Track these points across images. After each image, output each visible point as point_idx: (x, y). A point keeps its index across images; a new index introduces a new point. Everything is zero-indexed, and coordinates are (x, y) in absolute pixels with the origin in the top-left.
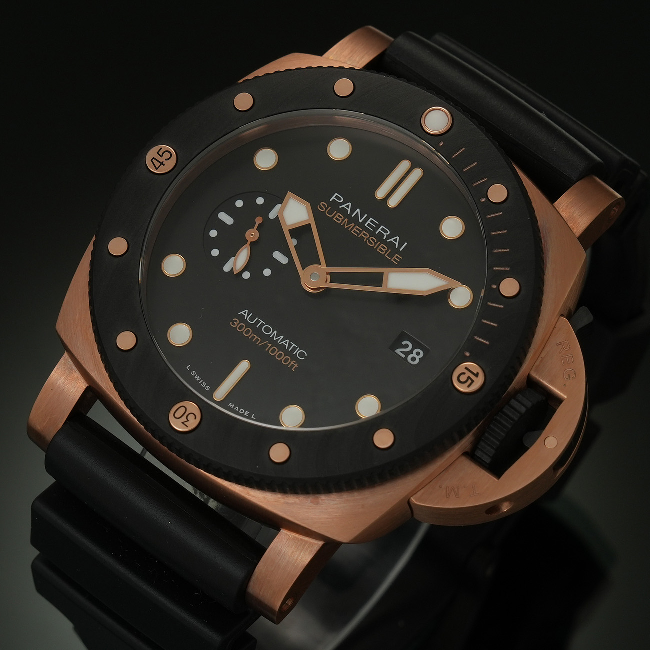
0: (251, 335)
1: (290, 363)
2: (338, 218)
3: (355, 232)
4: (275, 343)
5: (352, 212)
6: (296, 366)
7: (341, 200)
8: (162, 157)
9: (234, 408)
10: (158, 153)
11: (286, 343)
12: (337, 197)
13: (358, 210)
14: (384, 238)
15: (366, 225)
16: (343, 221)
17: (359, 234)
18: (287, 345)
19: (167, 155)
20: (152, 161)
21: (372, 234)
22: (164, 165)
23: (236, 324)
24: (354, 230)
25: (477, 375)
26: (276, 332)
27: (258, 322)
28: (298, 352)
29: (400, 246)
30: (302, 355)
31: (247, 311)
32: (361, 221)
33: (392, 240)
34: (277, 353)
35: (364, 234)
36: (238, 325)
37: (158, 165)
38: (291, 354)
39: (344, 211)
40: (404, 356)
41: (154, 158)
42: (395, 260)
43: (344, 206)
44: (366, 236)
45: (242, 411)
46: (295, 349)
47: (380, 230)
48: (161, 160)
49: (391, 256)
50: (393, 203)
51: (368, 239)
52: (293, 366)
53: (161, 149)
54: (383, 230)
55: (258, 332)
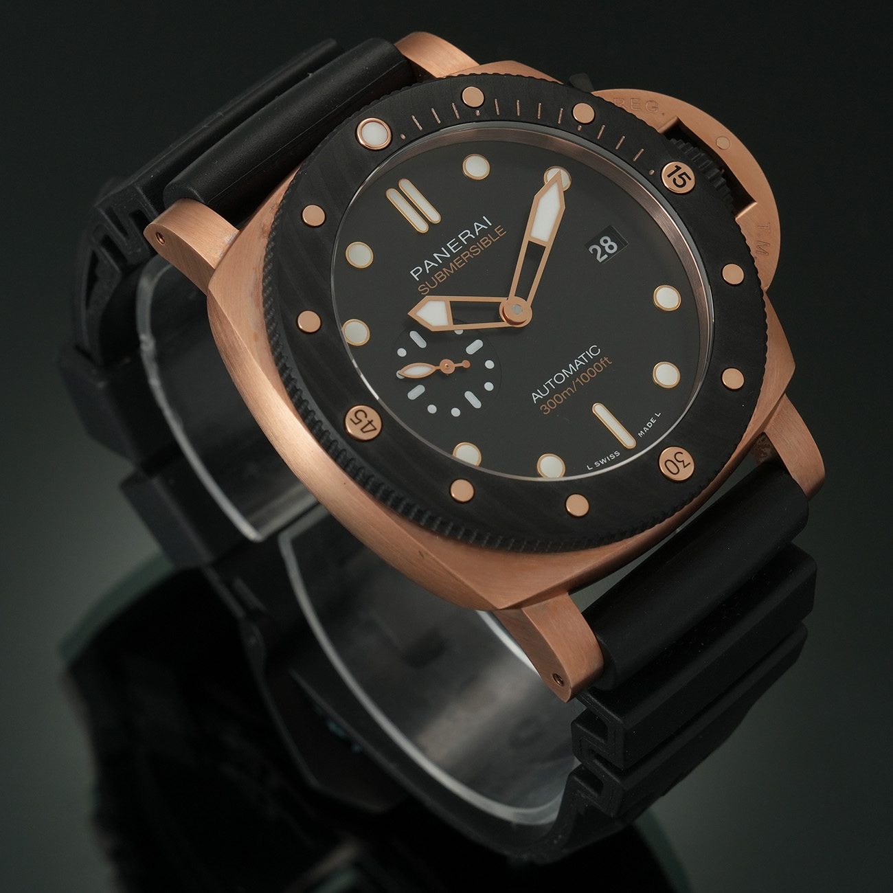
0: (562, 396)
1: (602, 364)
2: (439, 278)
3: (460, 264)
4: (576, 374)
5: (436, 261)
6: (606, 359)
7: (419, 270)
8: (361, 421)
9: (644, 432)
10: (356, 424)
11: (578, 363)
12: (415, 273)
13: (435, 255)
14: (474, 237)
15: (454, 252)
16: (444, 273)
17: (464, 261)
18: (581, 363)
19: (361, 415)
20: (364, 432)
21: (466, 248)
22: (372, 421)
23: (547, 408)
24: (456, 265)
25: (678, 168)
26: (563, 371)
27: (548, 385)
28: (591, 354)
29: (485, 224)
30: (594, 351)
31: (533, 394)
32: (449, 256)
33: (477, 230)
34: (588, 375)
35: (464, 256)
36: (548, 407)
37: (370, 427)
38: (591, 362)
39: (433, 269)
40: (606, 256)
41: (362, 430)
42: (501, 233)
43: (427, 268)
44: (467, 254)
45: (650, 425)
46: (586, 356)
47: (463, 240)
48: (365, 422)
49: (495, 235)
50: (435, 217)
51: (471, 253)
52: (605, 362)
53: (351, 419)
54: (463, 236)
55: (559, 389)
